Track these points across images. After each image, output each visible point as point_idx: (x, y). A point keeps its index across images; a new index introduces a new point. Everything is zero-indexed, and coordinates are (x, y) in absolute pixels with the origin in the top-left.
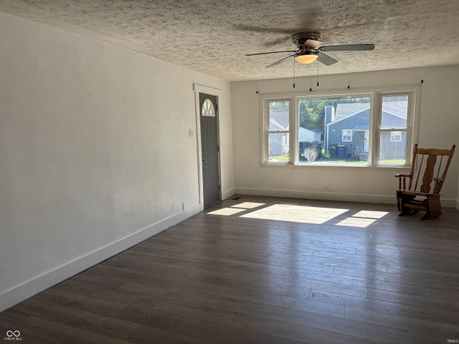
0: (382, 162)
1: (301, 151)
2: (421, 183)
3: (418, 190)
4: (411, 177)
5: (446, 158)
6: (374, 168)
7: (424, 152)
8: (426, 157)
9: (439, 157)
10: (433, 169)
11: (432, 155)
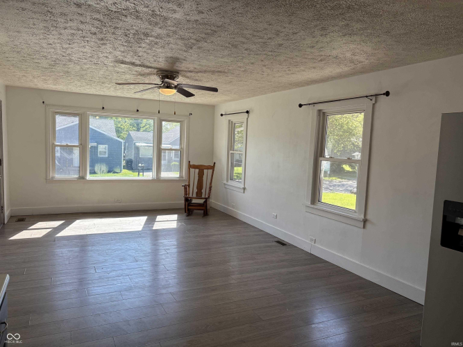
0: (165, 175)
1: (92, 166)
2: (195, 190)
3: (195, 196)
4: (189, 186)
5: (210, 171)
6: (157, 180)
7: (195, 167)
8: (197, 170)
9: (205, 171)
10: (203, 180)
11: (201, 169)
